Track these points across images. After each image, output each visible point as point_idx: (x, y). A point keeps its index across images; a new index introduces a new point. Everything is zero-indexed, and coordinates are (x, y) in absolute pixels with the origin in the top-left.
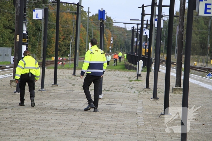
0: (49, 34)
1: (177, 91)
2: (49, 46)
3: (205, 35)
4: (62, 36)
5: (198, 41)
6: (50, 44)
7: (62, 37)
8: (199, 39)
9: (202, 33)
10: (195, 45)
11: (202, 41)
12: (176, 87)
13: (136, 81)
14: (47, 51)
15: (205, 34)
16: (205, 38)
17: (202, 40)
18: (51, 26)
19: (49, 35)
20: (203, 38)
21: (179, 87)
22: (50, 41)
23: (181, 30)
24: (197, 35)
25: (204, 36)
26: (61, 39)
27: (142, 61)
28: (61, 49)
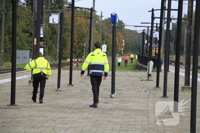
0: (64, 37)
1: (186, 90)
2: (64, 48)
4: (76, 39)
6: (65, 46)
7: (76, 40)
12: (185, 86)
13: (147, 80)
14: (63, 53)
18: (67, 30)
19: (64, 39)
21: (188, 86)
22: (65, 43)
23: (189, 32)
26: (75, 42)
27: (152, 61)
28: (75, 51)
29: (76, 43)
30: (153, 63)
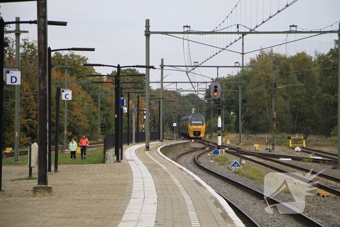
0: (6, 107)
1: (40, 192)
2: (7, 128)
3: (300, 98)
4: (34, 110)
5: (288, 108)
6: (10, 125)
7: (34, 112)
8: (289, 105)
9: (295, 94)
10: (284, 115)
11: (296, 108)
12: (39, 186)
13: (27, 179)
14: (4, 138)
15: (300, 96)
16: (301, 102)
17: (295, 106)
18: (11, 94)
19: (6, 110)
20: (296, 104)
21: (45, 184)
22: (9, 119)
23: (43, 88)
24: (285, 98)
25: (298, 99)
26: (32, 116)
27: (36, 143)
28: (35, 132)
29: (34, 117)
30: (37, 146)
